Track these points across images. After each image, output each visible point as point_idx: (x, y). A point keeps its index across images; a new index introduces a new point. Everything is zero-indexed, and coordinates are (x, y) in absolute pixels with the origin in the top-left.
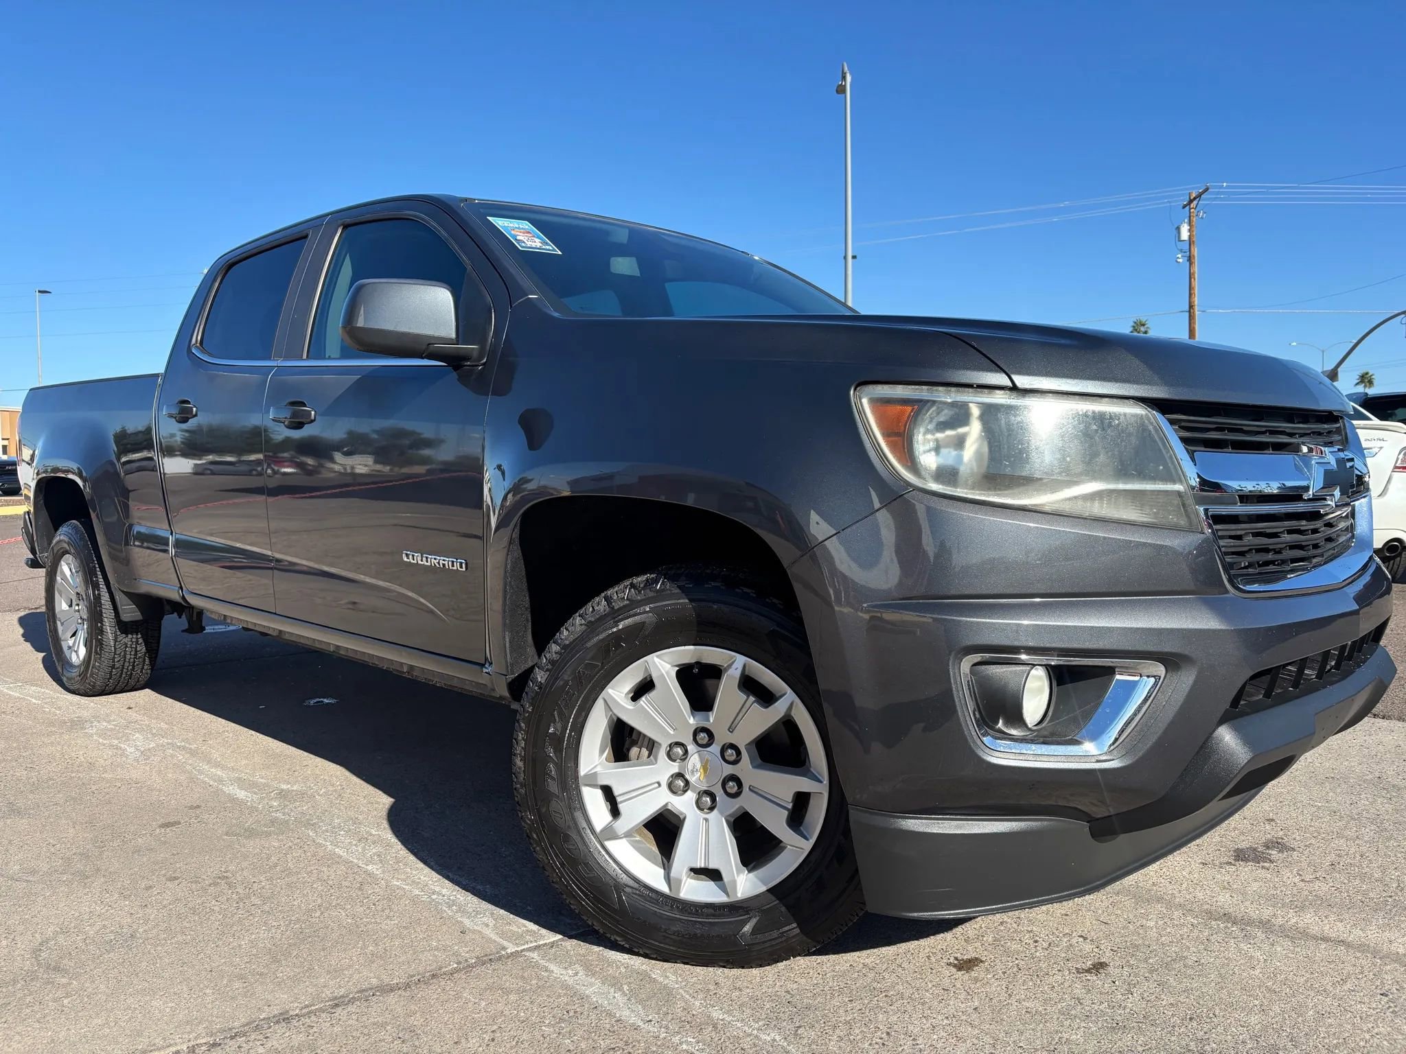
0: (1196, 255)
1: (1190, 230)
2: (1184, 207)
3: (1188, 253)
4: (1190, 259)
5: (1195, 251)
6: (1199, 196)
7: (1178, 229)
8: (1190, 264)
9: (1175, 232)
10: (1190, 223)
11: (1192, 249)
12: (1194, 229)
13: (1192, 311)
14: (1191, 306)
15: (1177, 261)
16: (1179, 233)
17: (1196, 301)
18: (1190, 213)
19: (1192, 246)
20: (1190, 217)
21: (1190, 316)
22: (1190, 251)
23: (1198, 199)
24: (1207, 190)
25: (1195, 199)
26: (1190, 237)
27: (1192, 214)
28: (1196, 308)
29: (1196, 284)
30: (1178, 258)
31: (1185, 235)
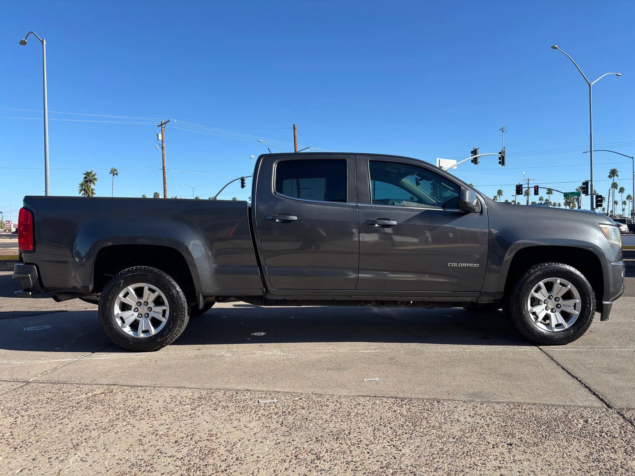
0: (165, 146)
1: (162, 136)
2: (158, 126)
3: (162, 146)
4: (162, 148)
5: (164, 145)
6: (166, 123)
7: (158, 135)
8: (163, 150)
9: (156, 136)
10: (162, 134)
11: (163, 144)
12: (164, 136)
13: (164, 169)
14: (164, 168)
15: (157, 148)
16: (158, 137)
17: (165, 165)
18: (162, 129)
19: (163, 143)
20: (162, 131)
21: (163, 171)
22: (162, 145)
23: (165, 124)
24: (169, 121)
25: (163, 124)
26: (162, 139)
27: (163, 130)
28: (166, 168)
29: (165, 158)
30: (157, 147)
31: (160, 138)
